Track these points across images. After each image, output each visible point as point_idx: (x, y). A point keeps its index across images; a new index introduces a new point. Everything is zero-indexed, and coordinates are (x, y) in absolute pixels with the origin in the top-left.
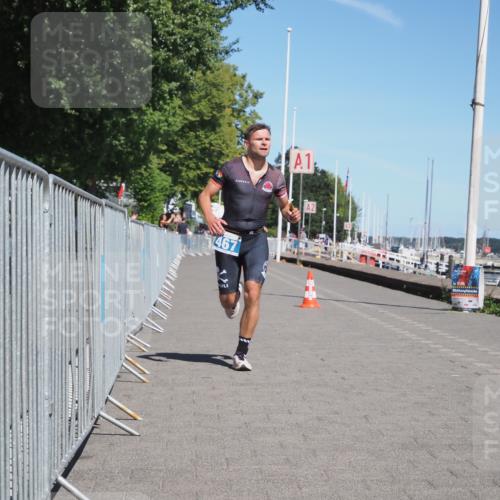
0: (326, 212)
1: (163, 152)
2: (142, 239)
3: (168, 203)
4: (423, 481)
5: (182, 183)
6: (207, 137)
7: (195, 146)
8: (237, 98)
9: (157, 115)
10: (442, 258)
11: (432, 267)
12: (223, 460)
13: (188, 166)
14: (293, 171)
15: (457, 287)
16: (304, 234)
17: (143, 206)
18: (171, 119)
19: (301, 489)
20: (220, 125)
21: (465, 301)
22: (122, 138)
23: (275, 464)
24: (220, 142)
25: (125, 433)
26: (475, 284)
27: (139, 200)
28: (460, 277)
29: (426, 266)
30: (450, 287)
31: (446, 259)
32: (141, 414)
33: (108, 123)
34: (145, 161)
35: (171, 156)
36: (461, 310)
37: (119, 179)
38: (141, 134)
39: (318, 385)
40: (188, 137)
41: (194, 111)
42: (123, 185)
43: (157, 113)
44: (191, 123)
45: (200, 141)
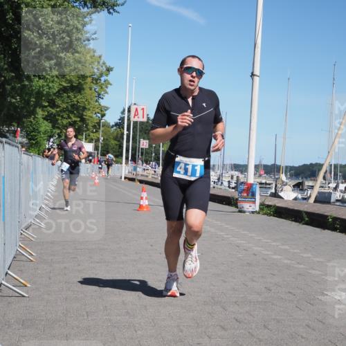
0: (155, 147)
1: (46, 107)
2: (31, 165)
3: (49, 141)
4: (217, 326)
5: (58, 128)
6: (75, 97)
7: (67, 103)
8: (96, 71)
9: (41, 82)
10: (232, 177)
11: (226, 184)
12: (84, 313)
13: (62, 117)
14: (133, 119)
15: (242, 197)
16: (140, 162)
17: (32, 144)
18: (51, 85)
19: (136, 332)
20: (84, 89)
21: (247, 207)
22: (18, 98)
23: (119, 316)
24: (83, 100)
25: (18, 295)
26: (253, 195)
27: (30, 139)
28: (244, 190)
29: (222, 183)
30: (237, 197)
31: (235, 178)
32: (29, 283)
33: (8, 87)
34: (34, 113)
35: (50, 109)
36: (244, 212)
37: (16, 125)
38: (30, 95)
39: (149, 263)
40: (62, 97)
41: (67, 80)
42: (19, 129)
43: (41, 81)
44: (65, 87)
45: (71, 99)
